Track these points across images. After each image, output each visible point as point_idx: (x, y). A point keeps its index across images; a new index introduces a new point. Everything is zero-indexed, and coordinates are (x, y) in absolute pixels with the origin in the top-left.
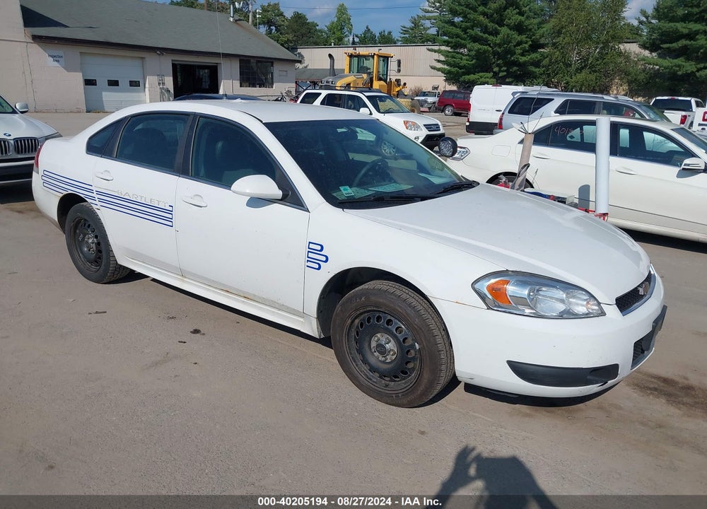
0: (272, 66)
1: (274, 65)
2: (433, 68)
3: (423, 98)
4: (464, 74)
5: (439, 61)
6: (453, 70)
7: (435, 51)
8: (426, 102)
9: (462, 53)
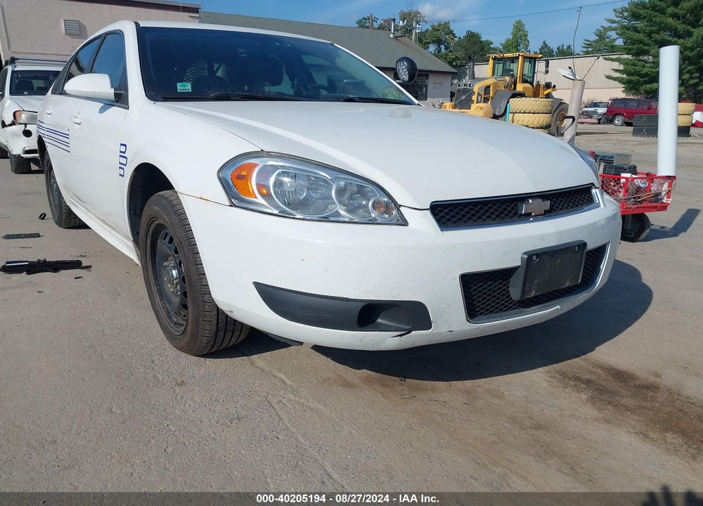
0: (427, 78)
1: (430, 78)
2: (609, 77)
3: (592, 109)
4: (646, 83)
5: (617, 71)
6: (634, 78)
7: (613, 60)
8: (596, 113)
9: (645, 61)
